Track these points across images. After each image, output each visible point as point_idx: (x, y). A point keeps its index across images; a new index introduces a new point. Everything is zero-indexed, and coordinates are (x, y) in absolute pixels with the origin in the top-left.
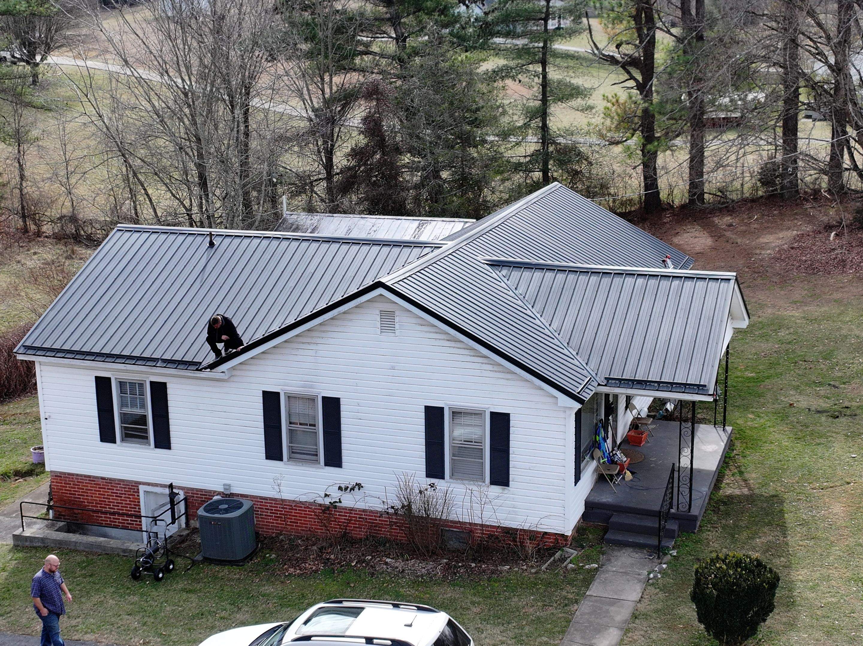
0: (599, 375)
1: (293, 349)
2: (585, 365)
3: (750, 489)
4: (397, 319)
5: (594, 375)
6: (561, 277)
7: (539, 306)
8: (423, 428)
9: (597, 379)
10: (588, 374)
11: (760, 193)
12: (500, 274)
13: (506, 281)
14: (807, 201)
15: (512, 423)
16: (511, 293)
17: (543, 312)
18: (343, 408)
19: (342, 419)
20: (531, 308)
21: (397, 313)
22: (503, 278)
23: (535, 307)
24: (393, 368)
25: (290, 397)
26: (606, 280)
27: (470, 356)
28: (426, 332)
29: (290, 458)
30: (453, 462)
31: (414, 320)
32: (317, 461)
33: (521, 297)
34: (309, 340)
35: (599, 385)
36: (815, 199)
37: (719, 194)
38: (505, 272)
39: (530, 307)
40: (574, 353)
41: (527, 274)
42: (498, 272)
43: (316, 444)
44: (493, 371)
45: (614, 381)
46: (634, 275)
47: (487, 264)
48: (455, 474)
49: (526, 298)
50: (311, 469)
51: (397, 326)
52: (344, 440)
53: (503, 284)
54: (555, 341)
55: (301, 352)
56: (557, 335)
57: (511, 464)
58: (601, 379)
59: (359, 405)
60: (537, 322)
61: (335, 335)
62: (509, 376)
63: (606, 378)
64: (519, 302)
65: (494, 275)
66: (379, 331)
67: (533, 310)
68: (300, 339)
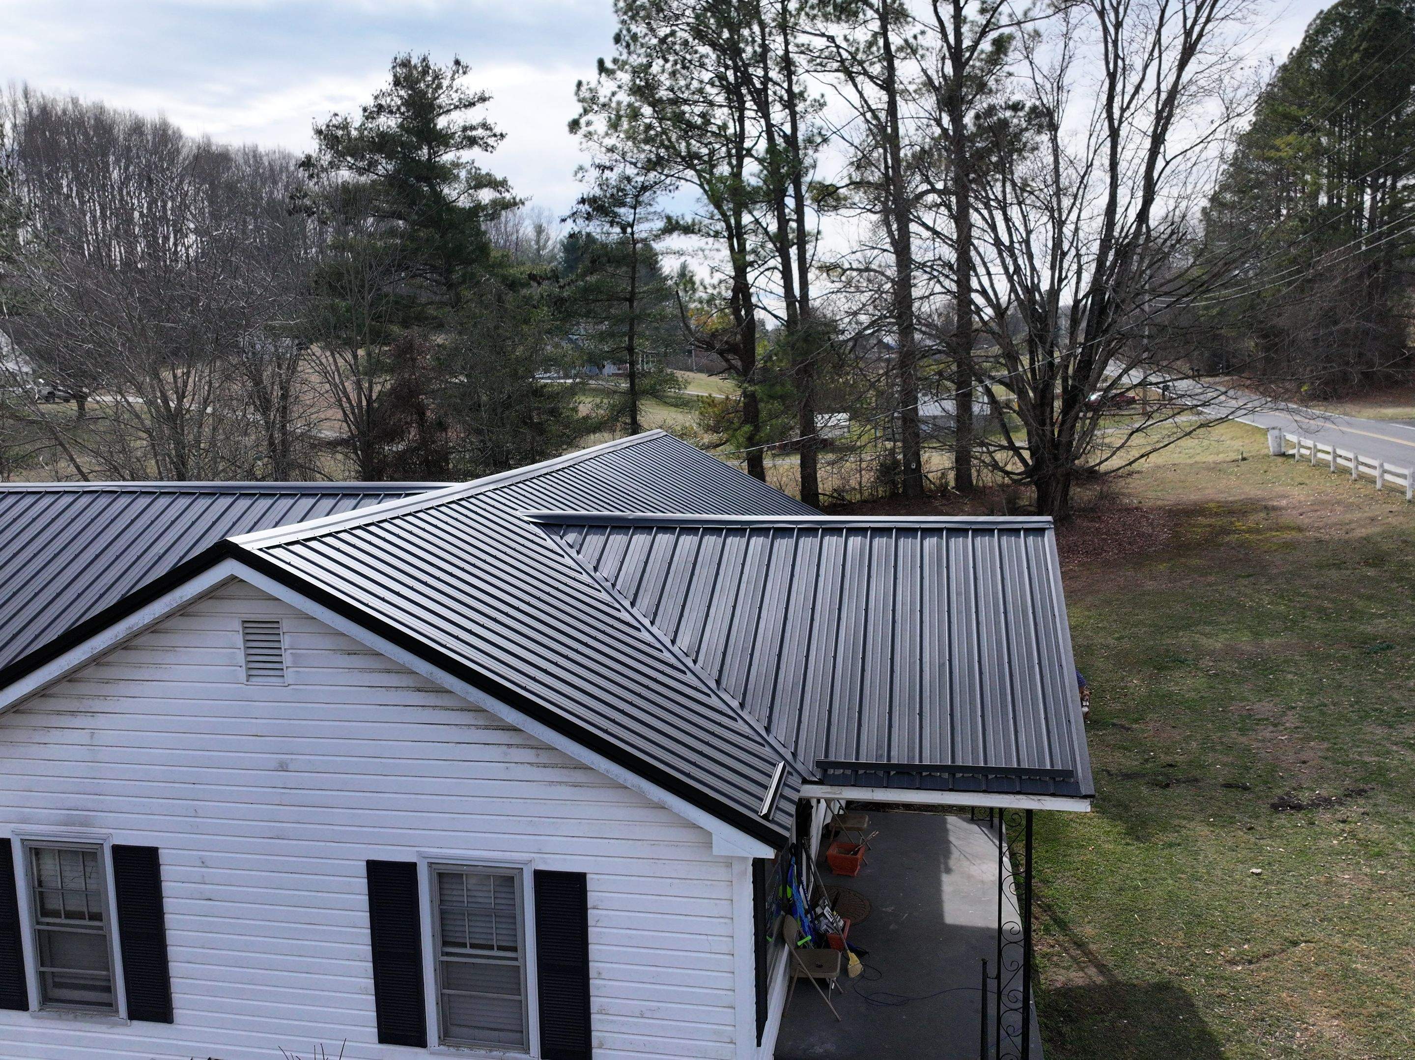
0: (801, 757)
1: (35, 729)
2: (764, 733)
3: (1102, 968)
4: (286, 641)
5: (789, 757)
6: (688, 542)
7: (646, 601)
8: (364, 917)
9: (799, 766)
10: (773, 757)
11: (881, 494)
12: (562, 543)
13: (574, 555)
14: (935, 498)
15: (592, 898)
16: (584, 577)
17: (655, 614)
18: (166, 871)
19: (165, 901)
20: (629, 607)
21: (285, 625)
22: (568, 549)
23: (638, 604)
24: (283, 767)
25: (35, 852)
26: (783, 545)
27: (478, 727)
28: (362, 670)
29: (46, 1000)
30: (444, 1004)
31: (328, 642)
32: (110, 1006)
33: (608, 585)
34: (74, 705)
35: (805, 781)
36: (943, 496)
37: (835, 495)
38: (571, 537)
39: (627, 604)
40: (735, 704)
41: (618, 540)
42: (557, 538)
43: (107, 965)
44: (538, 765)
45: (839, 772)
46: (841, 529)
47: (534, 523)
48: (454, 1030)
49: (618, 587)
50: (98, 1028)
51: (287, 659)
52: (174, 952)
53: (567, 561)
54: (689, 678)
55: (55, 736)
56: (691, 664)
57: (596, 1003)
58: (806, 764)
59: (204, 864)
60: (645, 635)
61: (134, 689)
62: (579, 776)
63: (819, 764)
64: (604, 596)
65: (549, 543)
66: (242, 674)
67: (634, 611)
68: (52, 704)
